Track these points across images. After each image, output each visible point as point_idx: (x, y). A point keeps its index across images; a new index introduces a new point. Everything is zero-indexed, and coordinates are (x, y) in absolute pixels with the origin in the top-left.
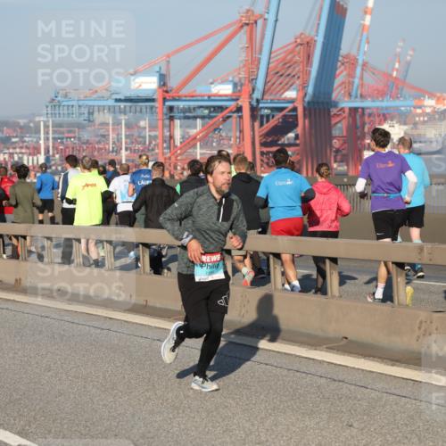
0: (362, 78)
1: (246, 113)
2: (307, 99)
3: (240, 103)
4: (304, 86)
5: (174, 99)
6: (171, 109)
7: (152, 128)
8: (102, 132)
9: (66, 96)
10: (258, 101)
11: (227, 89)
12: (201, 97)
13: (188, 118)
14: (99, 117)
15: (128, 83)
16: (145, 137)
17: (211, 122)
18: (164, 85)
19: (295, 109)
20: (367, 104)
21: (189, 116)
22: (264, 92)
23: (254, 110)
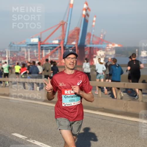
0: (93, 39)
1: (62, 48)
2: (78, 44)
3: (60, 45)
4: (77, 41)
5: (43, 44)
6: (42, 47)
7: (37, 52)
8: (23, 53)
9: (13, 44)
10: (65, 45)
11: (56, 42)
12: (50, 44)
13: (46, 49)
14: (23, 49)
15: (30, 40)
16: (34, 55)
17: (52, 51)
18: (40, 41)
19: (75, 47)
20: (95, 46)
21: (47, 49)
22: (67, 43)
23: (64, 48)
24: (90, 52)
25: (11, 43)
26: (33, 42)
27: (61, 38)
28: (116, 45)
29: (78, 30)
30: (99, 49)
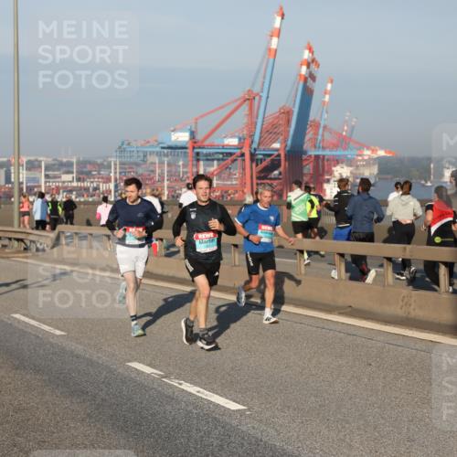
0: (323, 135)
1: (247, 157)
2: (287, 149)
3: (243, 151)
4: (285, 140)
5: (200, 148)
6: (198, 154)
7: (184, 166)
8: (151, 168)
9: (129, 144)
10: (255, 149)
11: (234, 142)
12: (217, 147)
13: (208, 160)
14: (151, 159)
15: (170, 136)
16: (180, 172)
17: (224, 163)
18: (194, 138)
19: (279, 155)
20: (327, 153)
21: (209, 158)
22: (259, 144)
23: (253, 156)
24: (316, 168)
25: (123, 144)
26: (175, 141)
27: (245, 132)
28: (381, 153)
29: (288, 113)
30: (337, 162)
